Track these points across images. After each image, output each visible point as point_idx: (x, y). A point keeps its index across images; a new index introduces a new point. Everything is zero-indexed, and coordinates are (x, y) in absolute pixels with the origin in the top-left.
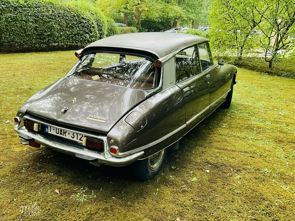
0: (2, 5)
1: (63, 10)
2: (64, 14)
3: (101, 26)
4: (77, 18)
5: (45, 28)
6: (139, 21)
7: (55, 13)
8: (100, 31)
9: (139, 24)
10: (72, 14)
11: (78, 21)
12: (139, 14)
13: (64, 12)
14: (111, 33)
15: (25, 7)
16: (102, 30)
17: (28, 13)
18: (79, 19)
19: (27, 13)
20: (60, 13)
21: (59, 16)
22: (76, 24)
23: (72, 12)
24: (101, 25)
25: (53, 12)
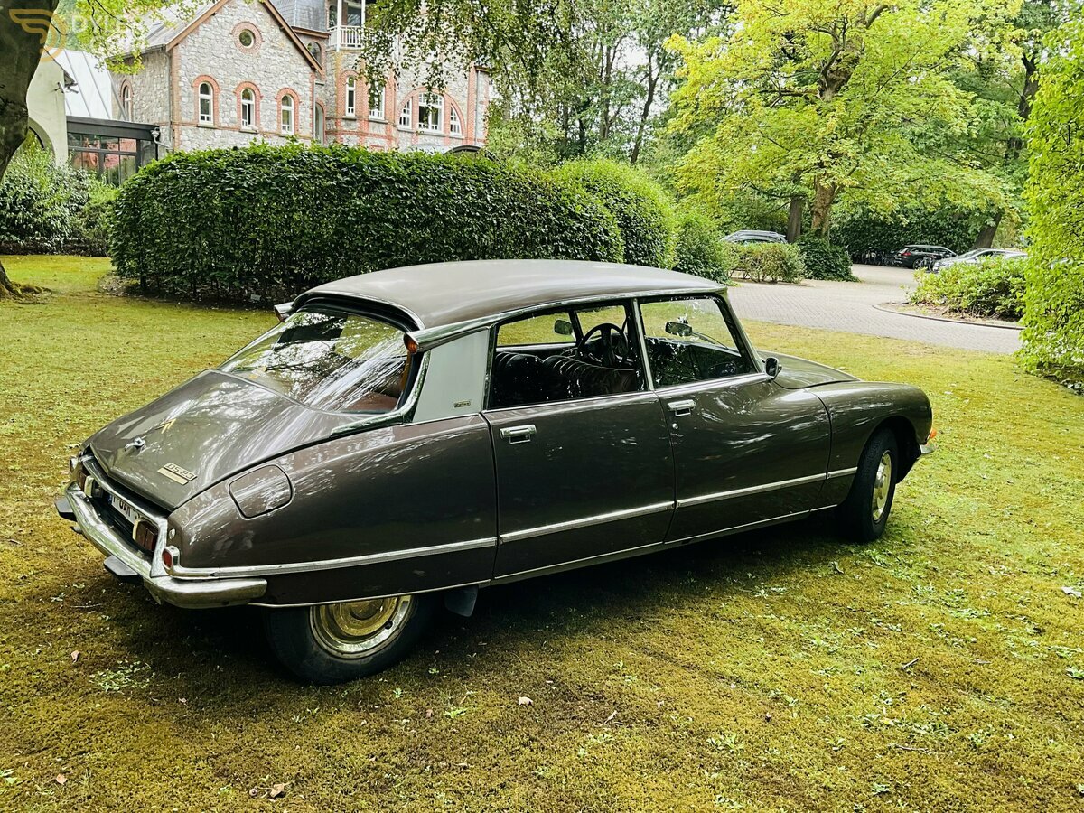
0: (339, 176)
1: (514, 189)
2: (513, 201)
3: (650, 241)
4: (554, 215)
5: (447, 243)
6: (822, 224)
7: (486, 200)
8: (645, 255)
9: (824, 233)
10: (539, 203)
11: (556, 224)
12: (824, 200)
13: (514, 196)
14: (696, 264)
15: (401, 181)
16: (650, 252)
17: (406, 198)
18: (557, 219)
19: (403, 198)
20: (500, 200)
21: (494, 210)
22: (547, 234)
23: (539, 197)
24: (650, 238)
25: (480, 194)
